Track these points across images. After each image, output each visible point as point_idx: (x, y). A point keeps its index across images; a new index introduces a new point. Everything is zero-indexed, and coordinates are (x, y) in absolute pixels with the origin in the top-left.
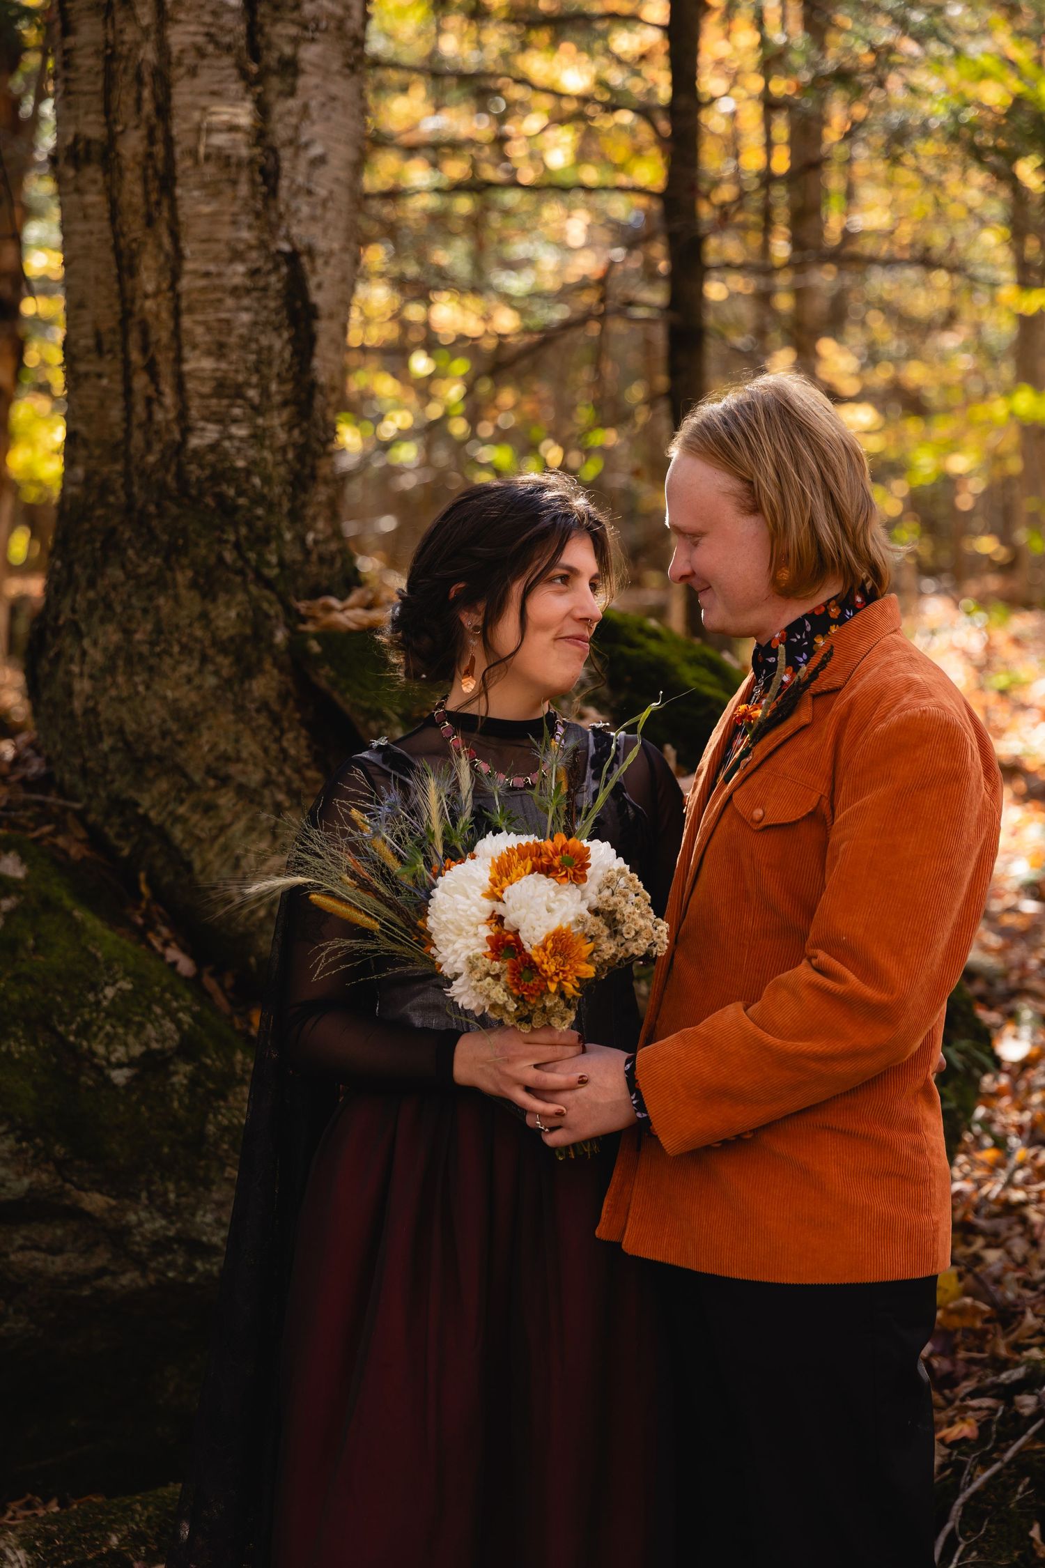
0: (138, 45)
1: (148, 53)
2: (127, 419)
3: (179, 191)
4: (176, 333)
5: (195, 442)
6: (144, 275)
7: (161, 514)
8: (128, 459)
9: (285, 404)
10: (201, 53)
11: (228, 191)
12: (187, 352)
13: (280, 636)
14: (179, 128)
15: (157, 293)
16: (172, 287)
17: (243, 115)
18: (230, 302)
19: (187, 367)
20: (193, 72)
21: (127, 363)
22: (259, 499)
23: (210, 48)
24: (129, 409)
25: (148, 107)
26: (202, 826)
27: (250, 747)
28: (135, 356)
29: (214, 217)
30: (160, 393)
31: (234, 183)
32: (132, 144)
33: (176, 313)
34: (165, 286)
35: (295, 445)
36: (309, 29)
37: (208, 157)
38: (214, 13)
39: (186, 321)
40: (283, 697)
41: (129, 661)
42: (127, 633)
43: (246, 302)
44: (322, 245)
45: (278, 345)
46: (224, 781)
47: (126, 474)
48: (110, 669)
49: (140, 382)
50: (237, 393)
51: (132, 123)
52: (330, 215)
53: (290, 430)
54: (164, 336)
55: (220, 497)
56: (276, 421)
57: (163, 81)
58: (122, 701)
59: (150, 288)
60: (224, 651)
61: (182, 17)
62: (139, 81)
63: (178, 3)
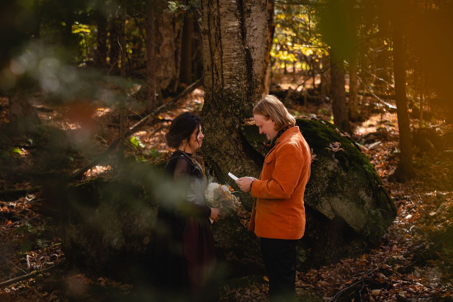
0: (214, 12)
1: (216, 14)
2: (213, 83)
3: (222, 40)
4: (222, 67)
5: (225, 88)
6: (216, 56)
7: (218, 102)
8: (213, 91)
9: (245, 79)
10: (226, 13)
11: (233, 39)
12: (224, 70)
13: (237, 127)
14: (222, 27)
15: (218, 59)
16: (221, 58)
17: (236, 24)
18: (233, 60)
19: (224, 73)
20: (225, 16)
21: (213, 73)
22: (238, 99)
23: (229, 11)
24: (213, 81)
25: (216, 24)
26: (224, 162)
27: (232, 147)
28: (214, 71)
29: (229, 44)
30: (219, 78)
31: (234, 37)
32: (213, 31)
33: (222, 63)
34: (219, 58)
35: (247, 87)
36: (253, 4)
37: (228, 33)
38: (229, 5)
39: (224, 64)
40: (238, 138)
41: (211, 131)
42: (211, 125)
43: (237, 60)
44: (256, 46)
45: (244, 68)
46: (227, 154)
47: (212, 94)
48: (208, 132)
49: (215, 76)
50: (234, 78)
51: (213, 27)
52: (258, 40)
53: (247, 84)
54: (220, 67)
55: (229, 99)
56: (243, 83)
57: (219, 19)
58: (210, 138)
59: (217, 58)
60: (227, 129)
61: (223, 6)
62: (214, 19)
63: (222, 4)
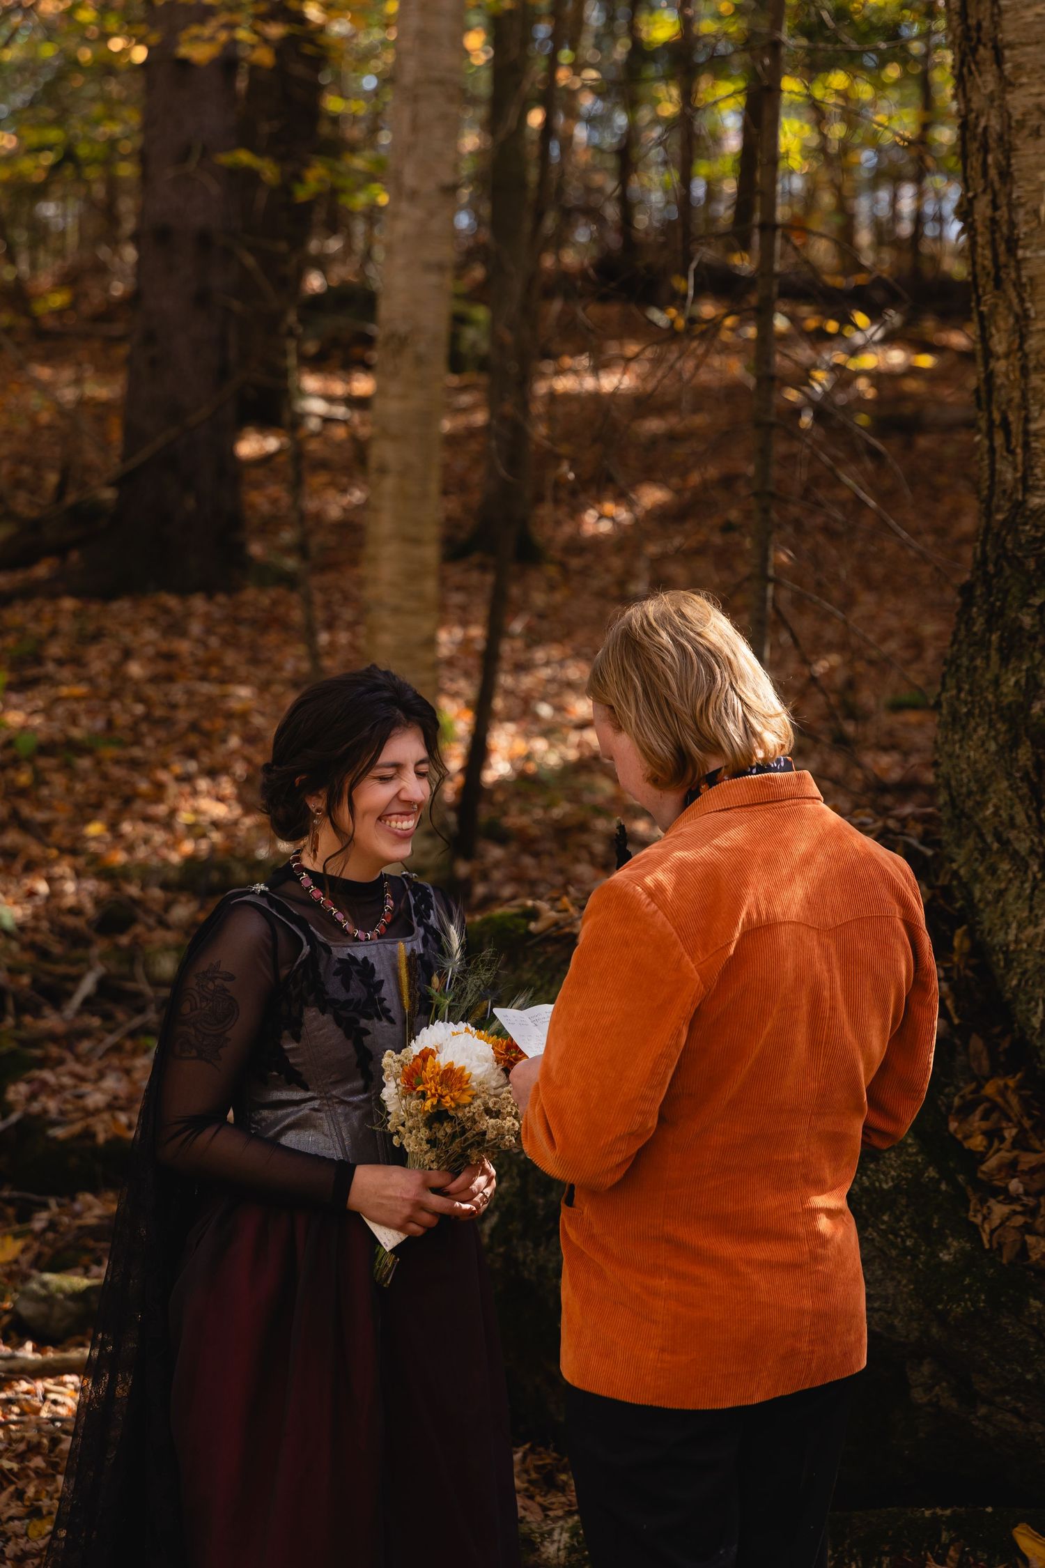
0: (982, 111)
1: (993, 120)
2: (992, 477)
3: (1020, 253)
4: (1025, 394)
5: (1035, 501)
6: (996, 339)
8: (989, 516)
12: (1035, 412)
13: (1037, 708)
14: (1022, 190)
15: (1007, 355)
16: (1021, 347)
19: (1033, 427)
20: (1037, 133)
21: (992, 422)
24: (993, 465)
25: (993, 173)
26: (992, 887)
27: (1021, 814)
28: (996, 414)
30: (1011, 452)
32: (982, 209)
33: (1025, 371)
34: (1015, 346)
39: (1036, 380)
40: (1038, 768)
49: (999, 439)
51: (980, 190)
54: (1016, 395)
57: (1007, 148)
59: (1002, 349)
60: (1003, 717)
61: (1024, 80)
62: (985, 149)
63: (1018, 67)
